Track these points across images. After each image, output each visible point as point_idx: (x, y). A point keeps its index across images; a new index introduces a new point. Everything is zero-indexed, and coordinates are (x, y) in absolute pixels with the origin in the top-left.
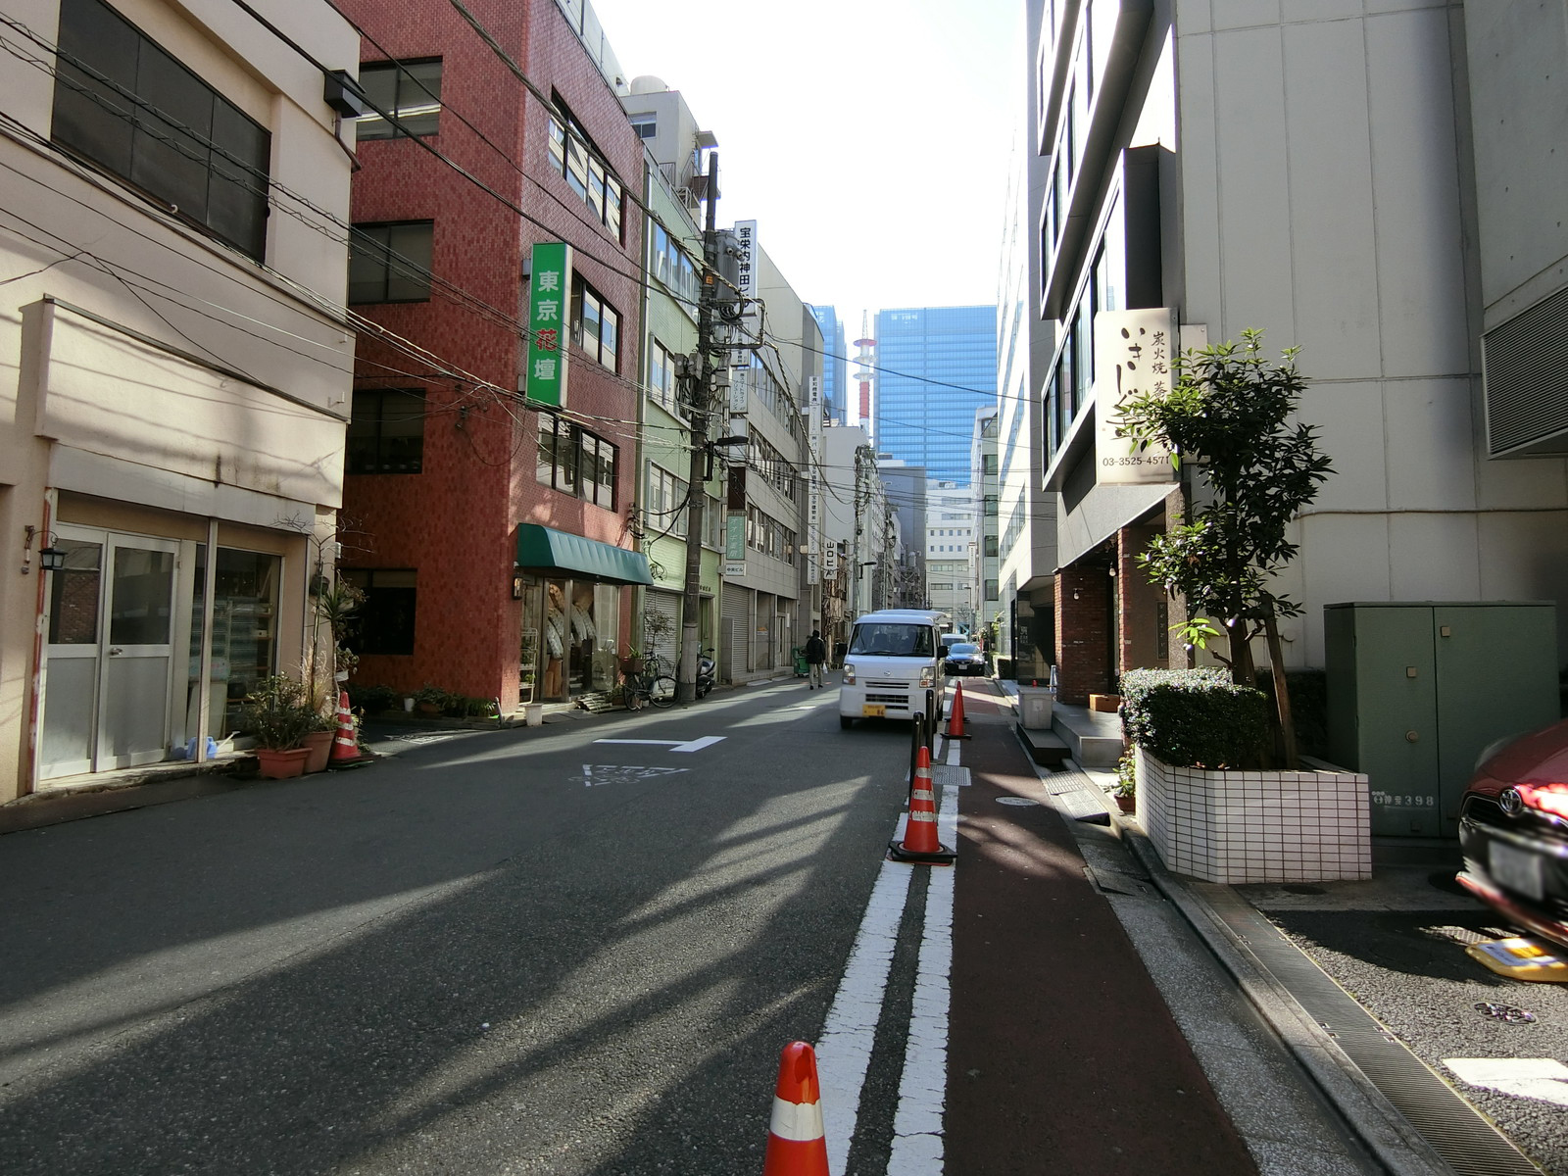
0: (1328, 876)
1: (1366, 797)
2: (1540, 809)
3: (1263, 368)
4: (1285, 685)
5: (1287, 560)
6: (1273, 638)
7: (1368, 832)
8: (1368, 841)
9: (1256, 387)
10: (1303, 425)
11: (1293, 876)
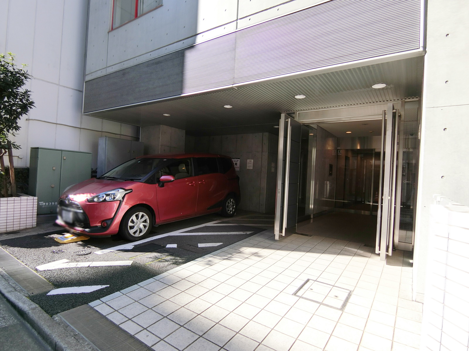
0: (22, 228)
1: (36, 203)
2: (73, 201)
3: (15, 67)
4: (14, 171)
5: (16, 131)
6: (11, 156)
7: (36, 213)
8: (36, 216)
9: (12, 73)
10: (27, 90)
11: (10, 229)
